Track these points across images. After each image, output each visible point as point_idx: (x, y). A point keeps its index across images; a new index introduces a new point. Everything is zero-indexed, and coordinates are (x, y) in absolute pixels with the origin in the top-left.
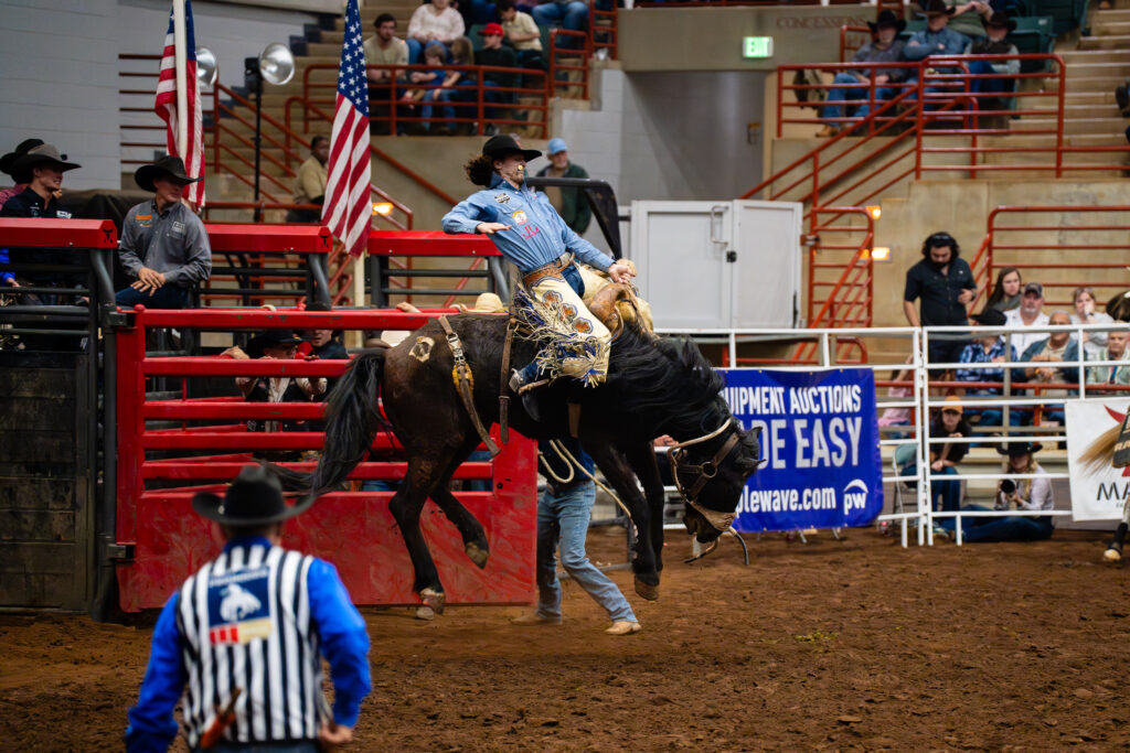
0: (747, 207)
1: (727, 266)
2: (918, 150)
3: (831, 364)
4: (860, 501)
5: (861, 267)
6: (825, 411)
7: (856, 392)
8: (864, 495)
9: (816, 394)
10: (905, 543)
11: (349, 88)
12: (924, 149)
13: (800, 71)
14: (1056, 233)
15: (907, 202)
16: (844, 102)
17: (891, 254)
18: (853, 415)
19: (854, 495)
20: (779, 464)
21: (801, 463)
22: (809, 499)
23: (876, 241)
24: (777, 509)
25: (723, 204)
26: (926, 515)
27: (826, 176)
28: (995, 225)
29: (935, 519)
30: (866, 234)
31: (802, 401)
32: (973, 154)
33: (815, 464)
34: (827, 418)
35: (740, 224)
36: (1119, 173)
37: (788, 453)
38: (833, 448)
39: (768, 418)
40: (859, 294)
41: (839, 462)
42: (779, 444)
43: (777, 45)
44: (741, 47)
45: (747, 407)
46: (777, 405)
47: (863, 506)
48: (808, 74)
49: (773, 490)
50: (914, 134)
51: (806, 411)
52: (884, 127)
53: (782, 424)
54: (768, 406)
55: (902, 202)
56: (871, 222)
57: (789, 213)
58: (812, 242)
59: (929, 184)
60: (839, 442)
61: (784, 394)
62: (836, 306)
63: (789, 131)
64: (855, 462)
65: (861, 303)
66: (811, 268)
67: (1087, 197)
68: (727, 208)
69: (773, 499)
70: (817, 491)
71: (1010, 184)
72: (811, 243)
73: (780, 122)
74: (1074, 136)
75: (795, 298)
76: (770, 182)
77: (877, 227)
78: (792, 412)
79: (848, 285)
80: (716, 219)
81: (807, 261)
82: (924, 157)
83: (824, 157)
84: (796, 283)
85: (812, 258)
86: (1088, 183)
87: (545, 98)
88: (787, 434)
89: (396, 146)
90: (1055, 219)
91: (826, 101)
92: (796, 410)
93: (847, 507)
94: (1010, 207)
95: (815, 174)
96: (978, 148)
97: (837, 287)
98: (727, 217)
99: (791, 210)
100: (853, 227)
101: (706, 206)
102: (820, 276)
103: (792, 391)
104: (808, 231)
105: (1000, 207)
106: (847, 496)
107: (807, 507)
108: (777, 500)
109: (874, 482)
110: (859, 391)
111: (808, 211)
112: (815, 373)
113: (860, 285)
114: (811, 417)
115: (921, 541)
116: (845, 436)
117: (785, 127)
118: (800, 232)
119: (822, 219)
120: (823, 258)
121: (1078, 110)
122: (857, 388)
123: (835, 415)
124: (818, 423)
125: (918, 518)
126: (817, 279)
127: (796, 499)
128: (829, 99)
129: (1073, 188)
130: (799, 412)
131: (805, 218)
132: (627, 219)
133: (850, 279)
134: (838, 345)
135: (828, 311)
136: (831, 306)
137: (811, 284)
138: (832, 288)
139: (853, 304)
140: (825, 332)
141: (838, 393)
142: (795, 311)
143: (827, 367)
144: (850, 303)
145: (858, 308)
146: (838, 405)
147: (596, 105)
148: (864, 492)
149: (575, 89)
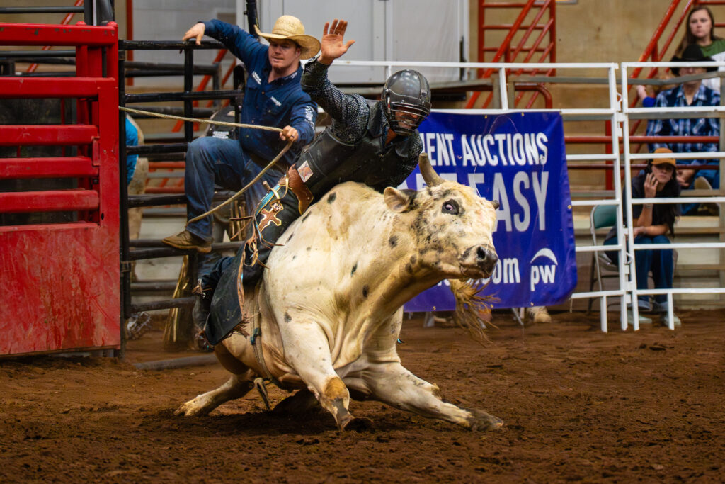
3: (510, 108)
4: (549, 275)
5: (541, 7)
6: (505, 163)
7: (542, 140)
8: (553, 267)
9: (492, 143)
10: (605, 328)
18: (538, 168)
19: (541, 267)
26: (630, 293)
29: (640, 298)
31: (476, 151)
34: (509, 173)
38: (515, 209)
40: (541, 38)
41: (523, 227)
46: (445, 155)
47: (552, 281)
51: (482, 163)
54: (435, 156)
60: (523, 202)
61: (453, 141)
62: (512, 54)
64: (542, 227)
65: (542, 50)
66: (481, 9)
75: (462, 44)
78: (465, 164)
79: (526, 28)
84: (463, 27)
92: (469, 162)
93: (534, 281)
97: (512, 30)
102: (491, 17)
103: (464, 139)
106: (534, 269)
109: (565, 253)
110: (545, 139)
112: (492, 117)
113: (541, 28)
114: (488, 171)
115: (625, 326)
116: (529, 194)
122: (542, 136)
123: (517, 168)
124: (498, 178)
125: (619, 297)
126: (487, 23)
130: (473, 164)
133: (527, 22)
134: (517, 93)
135: (503, 58)
136: (506, 54)
137: (481, 27)
138: (506, 32)
139: (532, 51)
140: (503, 66)
141: (518, 141)
142: (462, 60)
143: (505, 110)
144: (528, 51)
145: (540, 55)
146: (520, 158)
148: (553, 263)
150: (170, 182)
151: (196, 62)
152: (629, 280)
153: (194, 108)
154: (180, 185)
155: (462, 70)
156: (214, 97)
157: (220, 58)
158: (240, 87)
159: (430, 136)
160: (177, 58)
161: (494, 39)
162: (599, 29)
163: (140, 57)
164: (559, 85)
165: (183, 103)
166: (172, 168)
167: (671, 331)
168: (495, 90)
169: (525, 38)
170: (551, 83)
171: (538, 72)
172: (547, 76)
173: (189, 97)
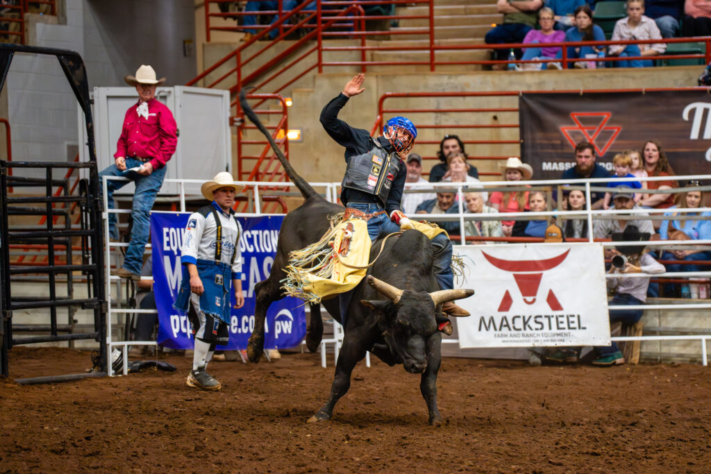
0: (185, 92)
2: (319, 49)
3: (261, 212)
4: (287, 327)
6: (257, 250)
8: (291, 322)
10: (324, 364)
12: (324, 48)
14: (433, 115)
15: (312, 92)
16: (257, 12)
17: (302, 135)
19: (282, 322)
22: (247, 324)
23: (290, 124)
25: (167, 89)
26: (340, 341)
27: (247, 72)
28: (384, 108)
30: (281, 116)
32: (363, 51)
33: (251, 295)
34: (261, 257)
35: (180, 106)
36: (480, 67)
40: (279, 165)
47: (290, 332)
50: (315, 38)
52: (288, 32)
55: (308, 92)
56: (285, 107)
57: (219, 99)
59: (330, 77)
62: (260, 176)
63: (215, 36)
65: (280, 174)
66: (239, 145)
67: (456, 87)
68: (170, 92)
71: (395, 76)
72: (238, 124)
73: (209, 29)
74: (444, 41)
76: (203, 76)
77: (289, 112)
79: (269, 158)
81: (236, 141)
82: (324, 54)
83: (246, 55)
84: (227, 156)
85: (239, 138)
86: (457, 75)
90: (432, 103)
91: (243, 12)
93: (278, 332)
94: (394, 93)
95: (238, 69)
96: (367, 47)
97: (260, 160)
98: (170, 100)
99: (221, 96)
100: (271, 111)
102: (246, 151)
104: (235, 114)
105: (388, 93)
106: (277, 323)
107: (245, 331)
109: (298, 313)
111: (235, 100)
112: (249, 219)
114: (247, 256)
117: (213, 33)
118: (229, 115)
120: (248, 137)
121: (445, 20)
123: (267, 254)
125: (334, 344)
126: (244, 154)
127: (236, 324)
128: (246, 10)
129: (445, 80)
131: (232, 106)
132: (93, 102)
134: (264, 203)
135: (254, 178)
136: (256, 176)
137: (240, 157)
138: (256, 161)
139: (274, 174)
140: (256, 184)
141: (267, 236)
143: (258, 214)
144: (271, 174)
145: (278, 177)
146: (268, 247)
147: (63, 21)
148: (290, 320)
149: (44, 7)
150: (38, 258)
151: (54, 178)
152: (340, 332)
153: (53, 209)
154: (45, 260)
157: (69, 175)
158: (84, 194)
160: (41, 174)
161: (248, 166)
162: (318, 160)
163: (17, 173)
164: (292, 198)
165: (45, 204)
166: (39, 249)
167: (368, 368)
168: (250, 200)
169: (269, 165)
170: (287, 196)
171: (278, 188)
172: (284, 192)
173: (50, 201)
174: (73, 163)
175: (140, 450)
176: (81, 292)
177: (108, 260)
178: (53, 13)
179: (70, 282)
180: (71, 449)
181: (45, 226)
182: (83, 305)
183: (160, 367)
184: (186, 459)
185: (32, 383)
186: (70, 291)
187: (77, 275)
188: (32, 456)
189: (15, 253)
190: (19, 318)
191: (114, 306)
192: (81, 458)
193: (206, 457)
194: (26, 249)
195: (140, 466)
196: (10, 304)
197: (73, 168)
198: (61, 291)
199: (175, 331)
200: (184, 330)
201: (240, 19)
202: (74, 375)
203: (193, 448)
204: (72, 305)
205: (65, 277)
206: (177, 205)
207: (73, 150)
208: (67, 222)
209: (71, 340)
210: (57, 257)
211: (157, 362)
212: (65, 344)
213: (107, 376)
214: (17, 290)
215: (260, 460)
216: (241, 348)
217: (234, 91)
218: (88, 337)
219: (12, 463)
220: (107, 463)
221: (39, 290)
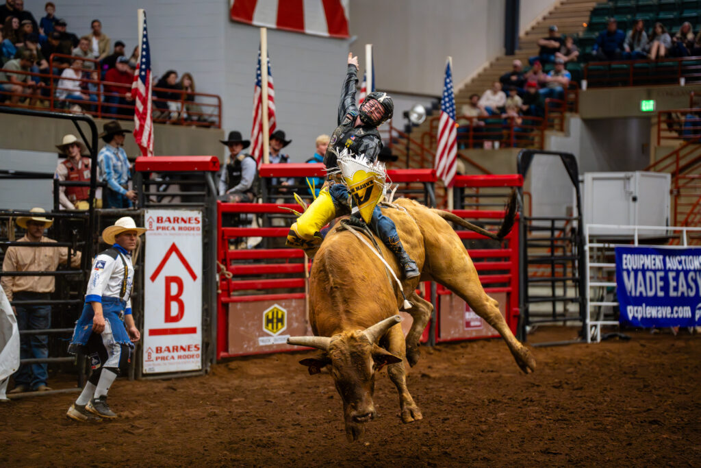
0: (642, 175)
1: (632, 203)
3: (687, 246)
6: (685, 268)
9: (680, 260)
11: (446, 108)
13: (669, 114)
20: (661, 294)
21: (672, 294)
22: (677, 312)
24: (660, 316)
25: (629, 174)
27: (682, 163)
31: (672, 263)
33: (679, 294)
34: (686, 272)
35: (639, 183)
37: (665, 288)
38: (689, 286)
39: (655, 271)
41: (692, 294)
42: (660, 284)
43: (657, 105)
44: (639, 106)
45: (643, 265)
46: (659, 265)
48: (674, 115)
49: (658, 306)
51: (675, 268)
53: (662, 274)
54: (654, 265)
58: (676, 193)
60: (692, 284)
61: (663, 259)
62: (688, 224)
63: (663, 142)
66: (675, 206)
68: (632, 175)
69: (658, 311)
70: (681, 308)
73: (659, 138)
75: (667, 220)
76: (656, 164)
78: (667, 268)
79: (695, 214)
80: (627, 181)
81: (673, 204)
83: (682, 153)
84: (668, 213)
85: (676, 202)
87: (542, 130)
88: (665, 279)
89: (471, 154)
91: (683, 128)
92: (669, 267)
93: (697, 316)
95: (677, 161)
97: (689, 215)
98: (632, 180)
99: (665, 177)
101: (622, 175)
102: (680, 209)
103: (667, 258)
104: (674, 188)
106: (697, 311)
107: (676, 316)
108: (660, 312)
111: (674, 179)
112: (679, 249)
114: (678, 272)
116: (695, 281)
117: (662, 140)
118: (670, 188)
119: (681, 182)
120: (682, 200)
123: (690, 270)
124: (682, 275)
126: (678, 211)
127: (670, 312)
128: (685, 127)
130: (671, 268)
131: (672, 182)
132: (582, 182)
133: (696, 211)
134: (690, 240)
135: (684, 225)
136: (686, 224)
137: (675, 213)
138: (686, 215)
140: (685, 229)
141: (691, 259)
142: (667, 225)
143: (685, 246)
146: (692, 266)
147: (568, 135)
149: (557, 127)
150: (545, 273)
151: (556, 226)
153: (555, 244)
154: (549, 274)
155: (667, 231)
156: (563, 239)
157: (566, 225)
159: (653, 256)
160: (548, 224)
161: (681, 218)
163: (535, 223)
165: (551, 242)
166: (546, 267)
168: (681, 238)
169: (694, 218)
173: (552, 239)
174: (568, 218)
175: (608, 387)
176: (572, 293)
177: (588, 274)
178: (562, 130)
179: (565, 287)
180: (565, 386)
181: (549, 254)
182: (572, 300)
183: (620, 337)
184: (637, 392)
185: (541, 346)
186: (565, 292)
187: (569, 283)
188: (541, 389)
189: (532, 270)
190: (533, 308)
191: (592, 300)
192: (571, 391)
193: (651, 391)
194: (539, 267)
195: (608, 397)
196: (528, 300)
197: (568, 221)
198: (559, 292)
199: (630, 316)
200: (636, 315)
201: (680, 132)
202: (567, 342)
203: (642, 386)
204: (565, 301)
205: (561, 284)
206: (632, 242)
207: (570, 210)
208: (564, 252)
209: (565, 321)
210: (557, 272)
211: (619, 334)
212: (561, 323)
213: (586, 342)
214: (533, 291)
215: (686, 394)
216: (674, 326)
217: (674, 175)
218: (575, 320)
219: (528, 393)
220: (587, 394)
221: (546, 292)
